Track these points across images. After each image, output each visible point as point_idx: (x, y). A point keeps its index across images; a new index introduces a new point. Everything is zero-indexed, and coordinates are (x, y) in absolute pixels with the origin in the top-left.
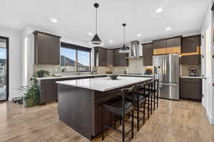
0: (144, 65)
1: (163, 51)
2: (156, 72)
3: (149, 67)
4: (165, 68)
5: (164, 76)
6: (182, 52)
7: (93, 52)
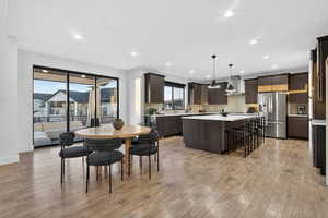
0: (247, 102)
1: (269, 88)
2: (261, 110)
3: (252, 105)
4: (271, 106)
5: (269, 114)
6: (289, 90)
7: (186, 88)
